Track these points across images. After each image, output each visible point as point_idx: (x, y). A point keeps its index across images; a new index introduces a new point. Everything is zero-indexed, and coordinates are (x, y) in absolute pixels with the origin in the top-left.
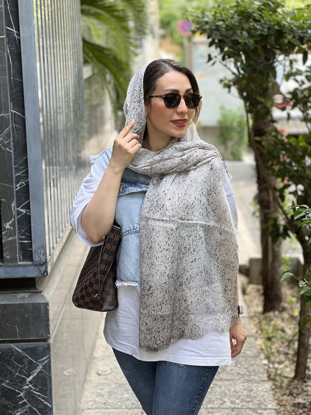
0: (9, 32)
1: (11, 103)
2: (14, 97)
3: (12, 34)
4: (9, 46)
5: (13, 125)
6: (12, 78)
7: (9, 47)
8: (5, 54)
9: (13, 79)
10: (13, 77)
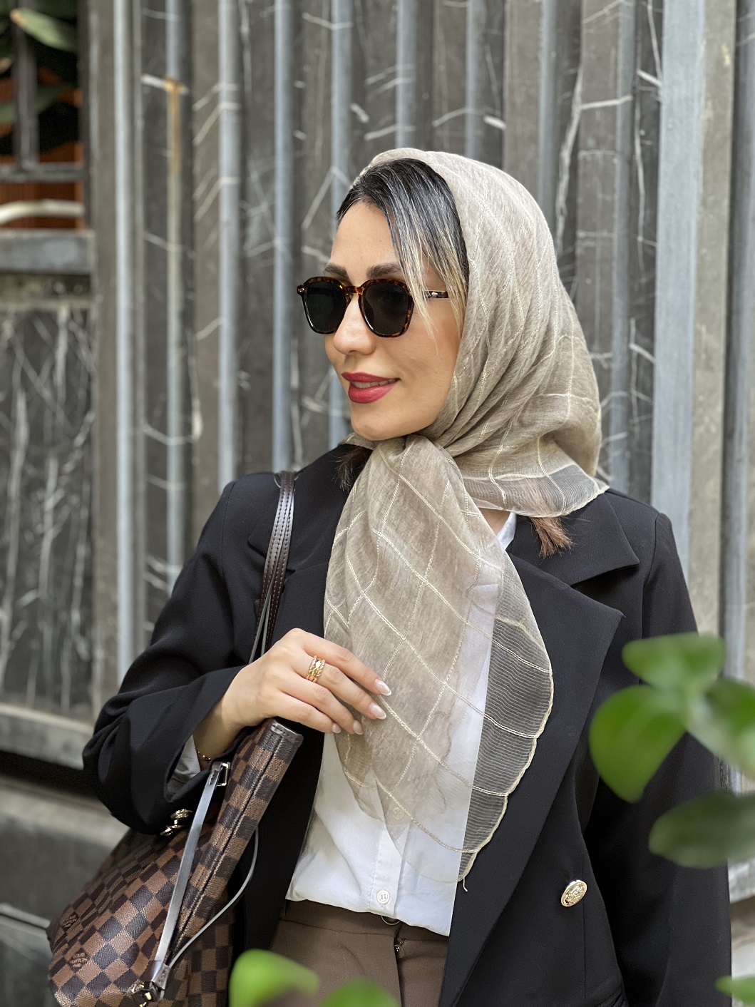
0: (644, 88)
1: (633, 322)
2: (641, 301)
3: (653, 95)
4: (643, 132)
5: (631, 394)
6: (640, 239)
7: (642, 137)
8: (617, 162)
9: (643, 244)
10: (645, 237)
